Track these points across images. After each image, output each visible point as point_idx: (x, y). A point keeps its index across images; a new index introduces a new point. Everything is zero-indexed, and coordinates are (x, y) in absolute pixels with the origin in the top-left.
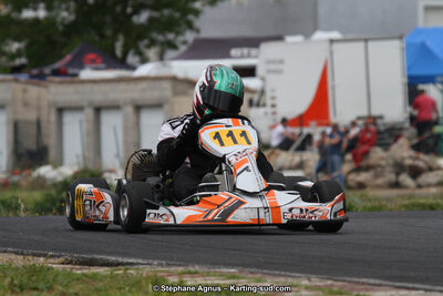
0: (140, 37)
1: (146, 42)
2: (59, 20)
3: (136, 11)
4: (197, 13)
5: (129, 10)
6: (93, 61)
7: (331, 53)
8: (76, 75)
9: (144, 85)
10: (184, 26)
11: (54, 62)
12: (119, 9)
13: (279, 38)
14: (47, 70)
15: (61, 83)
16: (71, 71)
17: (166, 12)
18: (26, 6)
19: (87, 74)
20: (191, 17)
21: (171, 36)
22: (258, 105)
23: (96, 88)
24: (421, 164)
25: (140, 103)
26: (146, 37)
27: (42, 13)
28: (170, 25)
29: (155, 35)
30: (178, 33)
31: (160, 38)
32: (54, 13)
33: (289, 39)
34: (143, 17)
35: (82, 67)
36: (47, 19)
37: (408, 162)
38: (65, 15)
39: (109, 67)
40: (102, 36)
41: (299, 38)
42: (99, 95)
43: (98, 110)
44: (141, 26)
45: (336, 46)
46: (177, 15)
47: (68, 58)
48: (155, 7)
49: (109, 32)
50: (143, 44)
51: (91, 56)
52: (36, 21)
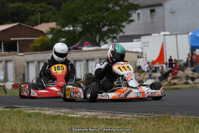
0: (104, 35)
1: (107, 37)
2: (77, 30)
3: (103, 27)
4: (123, 27)
5: (101, 27)
6: (87, 44)
7: (165, 39)
8: (81, 49)
9: (102, 52)
10: (119, 31)
11: (74, 45)
12: (97, 26)
13: (150, 34)
14: (72, 48)
15: (75, 52)
16: (80, 48)
17: (113, 27)
18: (66, 26)
19: (85, 48)
20: (121, 28)
21: (115, 35)
22: (141, 58)
23: (87, 53)
24: (195, 76)
25: (101, 58)
26: (106, 35)
27: (71, 28)
28: (115, 31)
29: (109, 35)
30: (117, 34)
31: (111, 35)
32: (75, 28)
33: (153, 35)
34: (106, 29)
35: (83, 46)
36: (73, 30)
37: (191, 75)
38: (79, 29)
39: (92, 46)
40: (92, 36)
41: (157, 34)
42: (87, 55)
43: (87, 61)
44: (105, 31)
45: (166, 37)
46: (117, 28)
47: (79, 43)
48: (109, 25)
49: (94, 34)
50: (105, 38)
51: (87, 43)
52: (69, 31)
